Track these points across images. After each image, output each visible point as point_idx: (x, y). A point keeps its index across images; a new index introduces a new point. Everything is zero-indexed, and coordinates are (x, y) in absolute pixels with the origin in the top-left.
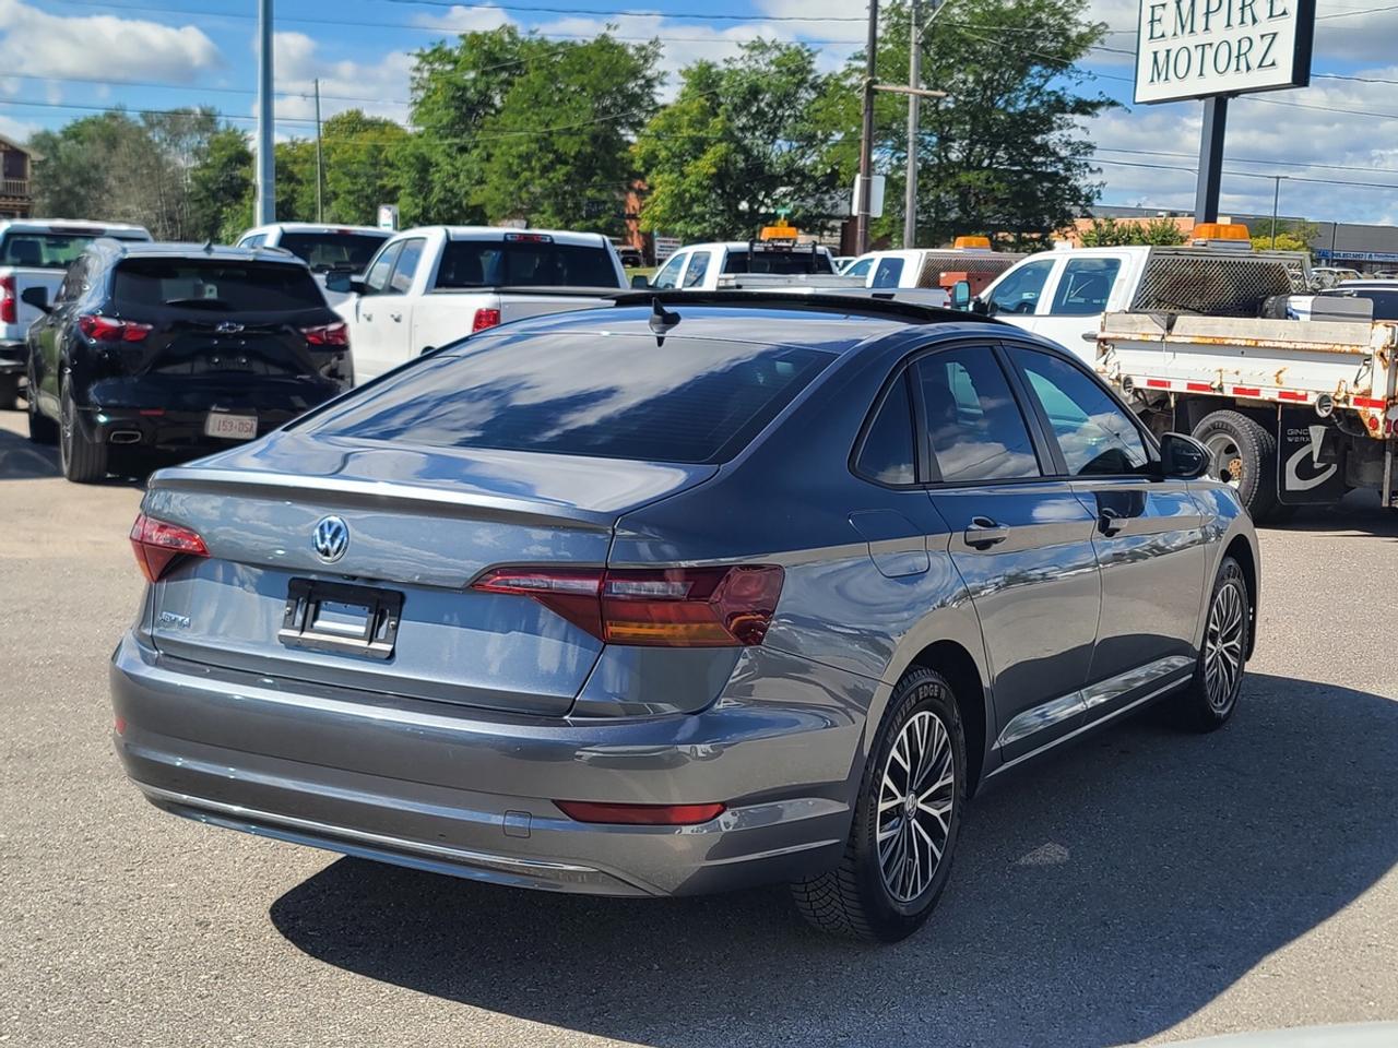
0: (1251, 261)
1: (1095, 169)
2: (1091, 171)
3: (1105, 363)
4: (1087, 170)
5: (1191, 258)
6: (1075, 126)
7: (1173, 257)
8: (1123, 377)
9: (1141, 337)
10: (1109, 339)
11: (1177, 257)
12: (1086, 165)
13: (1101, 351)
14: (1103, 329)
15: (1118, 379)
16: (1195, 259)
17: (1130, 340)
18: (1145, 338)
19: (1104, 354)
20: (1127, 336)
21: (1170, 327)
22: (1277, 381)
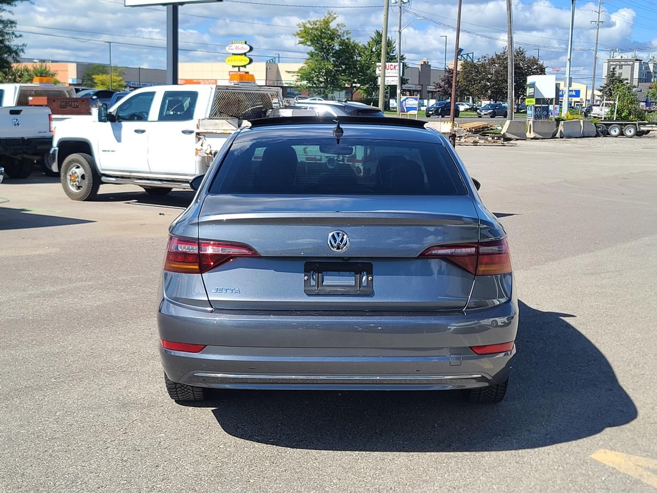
0: (257, 92)
1: (18, 35)
2: (16, 36)
3: (202, 145)
4: (14, 36)
5: (233, 91)
6: (4, 10)
7: (225, 91)
8: (213, 152)
9: (223, 132)
10: (201, 133)
11: (227, 90)
12: (13, 33)
13: (198, 139)
14: (198, 128)
15: (211, 153)
16: (234, 91)
17: (216, 133)
18: (225, 132)
19: (199, 140)
20: (214, 131)
21: (239, 126)
22: (305, 152)
